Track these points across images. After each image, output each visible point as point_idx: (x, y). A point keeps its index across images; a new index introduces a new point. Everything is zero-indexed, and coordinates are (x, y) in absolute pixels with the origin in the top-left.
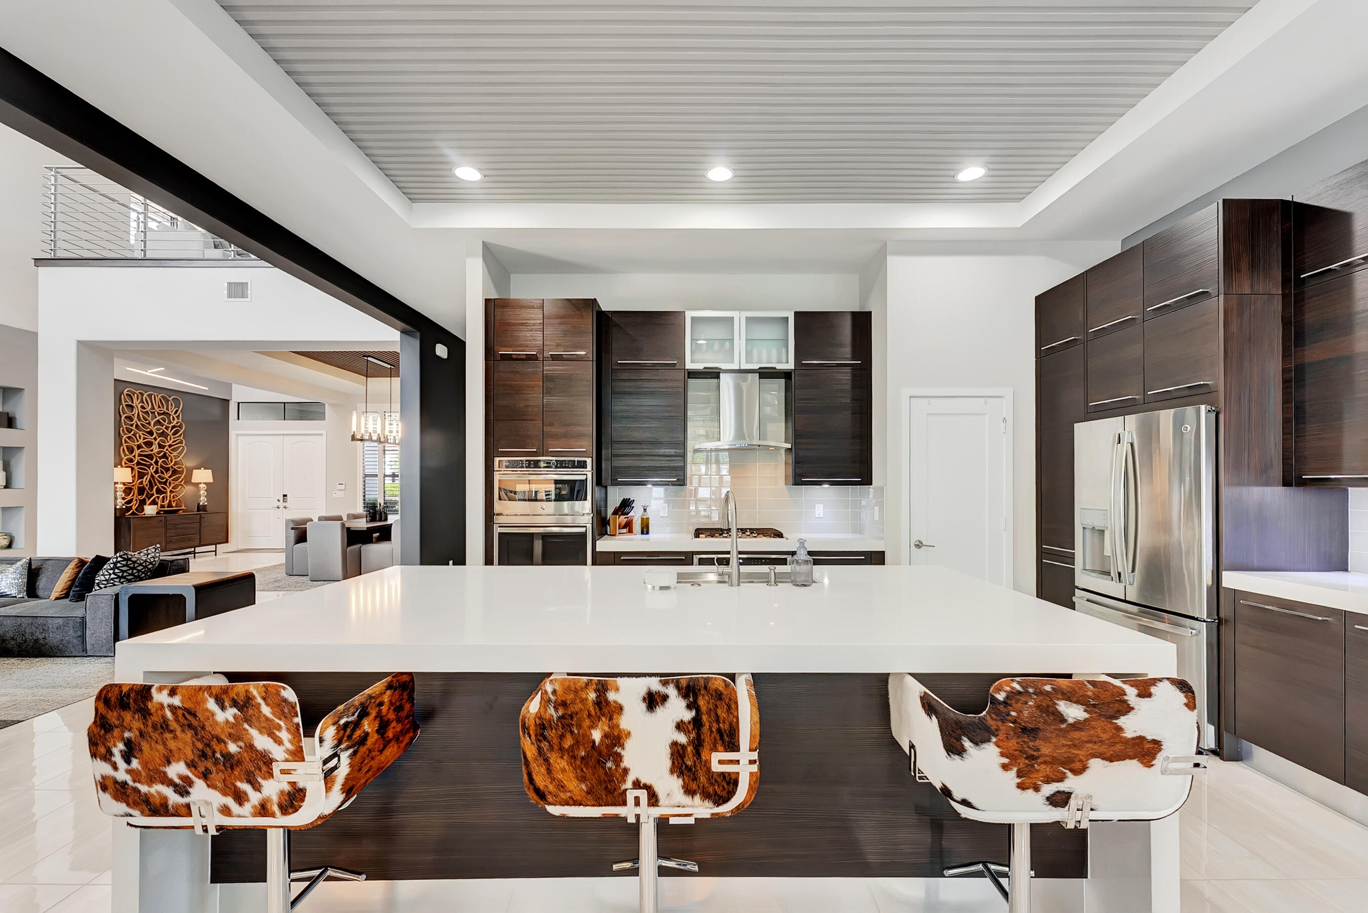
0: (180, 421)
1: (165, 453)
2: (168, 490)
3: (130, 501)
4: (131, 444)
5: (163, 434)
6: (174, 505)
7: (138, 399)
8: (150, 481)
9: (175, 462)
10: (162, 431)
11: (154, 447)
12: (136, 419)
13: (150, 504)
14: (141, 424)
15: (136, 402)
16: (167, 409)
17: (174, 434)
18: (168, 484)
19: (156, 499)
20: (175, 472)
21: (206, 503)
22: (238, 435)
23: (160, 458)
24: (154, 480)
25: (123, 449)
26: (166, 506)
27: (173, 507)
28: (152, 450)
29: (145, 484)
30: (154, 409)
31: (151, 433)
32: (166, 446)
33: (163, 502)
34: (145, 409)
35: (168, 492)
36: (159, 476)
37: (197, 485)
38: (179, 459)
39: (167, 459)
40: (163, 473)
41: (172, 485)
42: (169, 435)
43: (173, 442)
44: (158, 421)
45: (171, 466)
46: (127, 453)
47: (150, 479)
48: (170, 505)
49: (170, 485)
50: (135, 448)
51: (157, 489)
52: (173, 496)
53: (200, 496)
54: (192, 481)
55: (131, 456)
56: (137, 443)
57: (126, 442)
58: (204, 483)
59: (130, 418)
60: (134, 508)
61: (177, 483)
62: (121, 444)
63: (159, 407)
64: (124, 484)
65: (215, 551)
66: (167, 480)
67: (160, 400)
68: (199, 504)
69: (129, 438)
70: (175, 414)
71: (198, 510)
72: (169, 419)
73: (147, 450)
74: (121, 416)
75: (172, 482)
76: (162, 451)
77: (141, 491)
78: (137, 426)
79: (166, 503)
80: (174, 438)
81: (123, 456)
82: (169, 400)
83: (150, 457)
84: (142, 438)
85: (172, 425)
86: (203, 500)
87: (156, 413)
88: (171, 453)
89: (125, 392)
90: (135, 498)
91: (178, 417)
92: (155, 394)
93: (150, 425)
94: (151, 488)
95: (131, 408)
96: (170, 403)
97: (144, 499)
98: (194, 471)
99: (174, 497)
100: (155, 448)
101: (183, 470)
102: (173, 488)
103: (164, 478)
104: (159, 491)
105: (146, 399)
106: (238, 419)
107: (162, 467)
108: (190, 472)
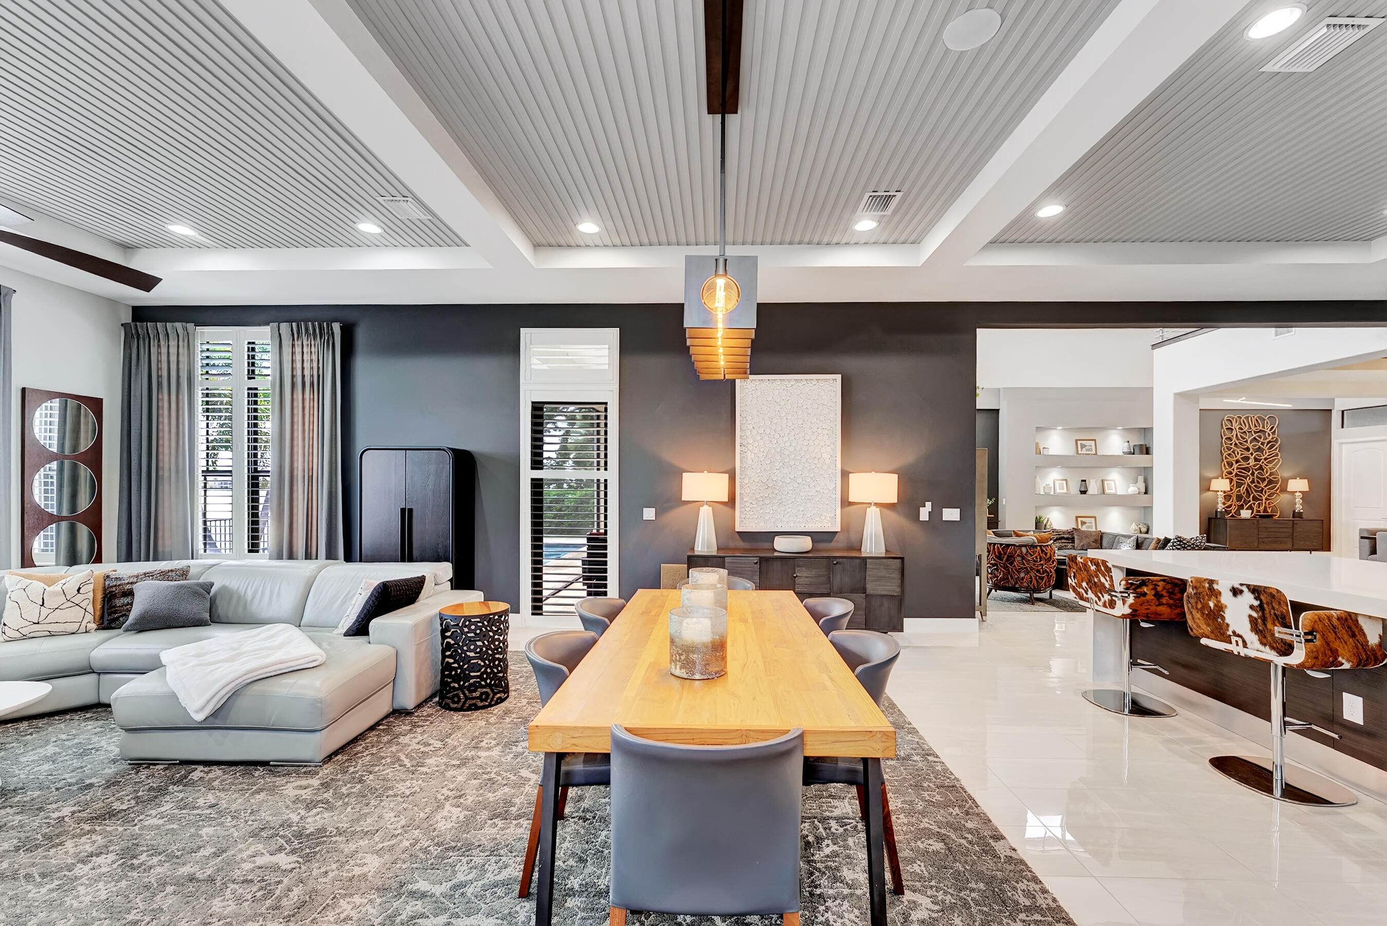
0: (1276, 436)
1: (1261, 466)
2: (1264, 498)
3: (1230, 506)
4: (1230, 459)
5: (1259, 450)
6: (1270, 511)
7: (1236, 422)
8: (1247, 489)
9: (1271, 473)
10: (1258, 446)
11: (1250, 461)
12: (1234, 439)
13: (1247, 509)
14: (1239, 443)
15: (1235, 426)
16: (1263, 427)
17: (1269, 448)
18: (1264, 493)
19: (1253, 505)
20: (1270, 482)
21: (1302, 511)
22: (1342, 443)
23: (1256, 470)
24: (1251, 489)
25: (1224, 464)
26: (1262, 511)
27: (1268, 512)
28: (1249, 464)
29: (1242, 492)
30: (1251, 429)
31: (1248, 449)
32: (1261, 459)
33: (1259, 508)
34: (1242, 429)
36: (1255, 486)
37: (1293, 493)
38: (1275, 470)
39: (1263, 470)
40: (1259, 483)
41: (1267, 494)
42: (1264, 449)
43: (1268, 456)
44: (1255, 438)
45: (1267, 477)
46: (1227, 467)
48: (1265, 510)
50: (1234, 462)
51: (1253, 497)
53: (1296, 504)
54: (1288, 490)
55: (1230, 470)
56: (1235, 459)
57: (1226, 458)
58: (1300, 492)
59: (1230, 439)
60: (1233, 512)
61: (1272, 491)
62: (1223, 460)
63: (1256, 426)
64: (1225, 492)
66: (1263, 489)
67: (1256, 420)
68: (1294, 511)
69: (1229, 455)
70: (1270, 430)
71: (1293, 517)
72: (1265, 435)
73: (1244, 464)
74: (1222, 438)
75: (1267, 490)
76: (1259, 464)
77: (1239, 498)
78: (1236, 444)
79: (1262, 508)
80: (1269, 452)
81: (1224, 469)
82: (1264, 420)
83: (1247, 469)
84: (1240, 454)
85: (1268, 440)
86: (1299, 508)
87: (1253, 432)
88: (1267, 466)
89: (1225, 419)
90: (1234, 503)
91: (1273, 433)
92: (1251, 416)
93: (1247, 443)
94: (1249, 495)
95: (1230, 430)
99: (1269, 504)
100: (1252, 462)
101: (1279, 480)
102: (1268, 496)
103: (1260, 487)
104: (1255, 499)
105: (1244, 421)
106: (1343, 427)
107: (1257, 477)
108: (1285, 481)
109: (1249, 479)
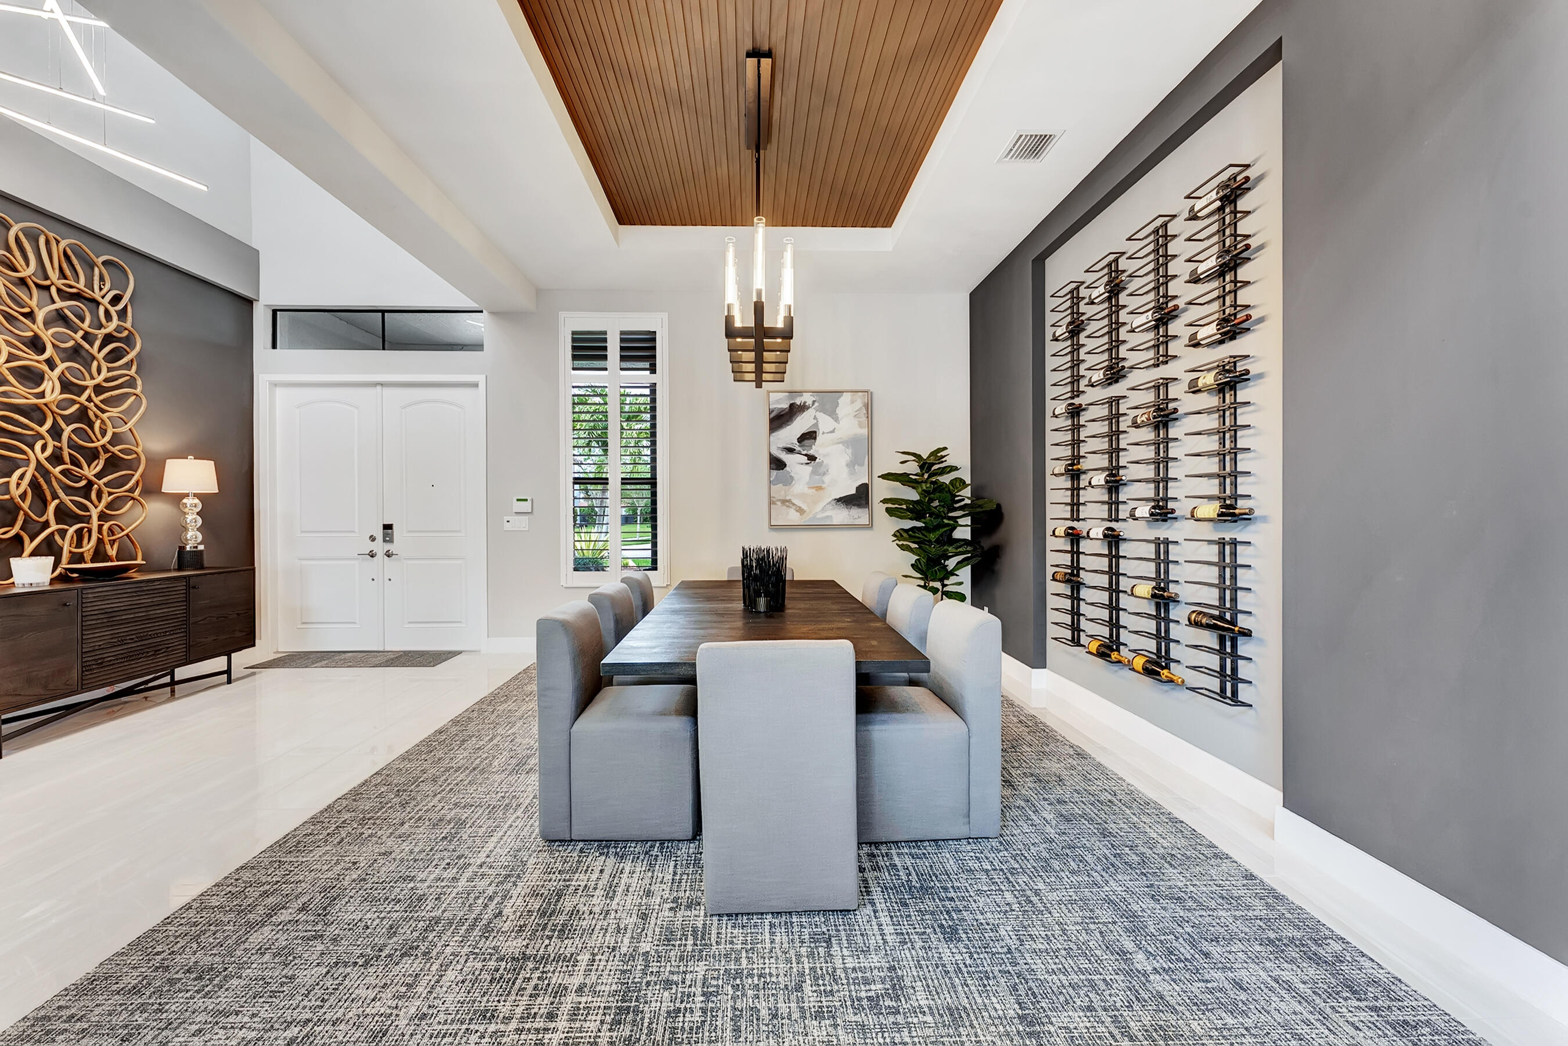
0: (128, 326)
1: (84, 410)
2: (95, 513)
5: (75, 353)
6: (112, 552)
8: (34, 484)
9: (114, 434)
10: (71, 343)
11: (46, 386)
13: (33, 554)
16: (90, 285)
17: (111, 358)
18: (93, 496)
19: (57, 538)
20: (113, 463)
21: (201, 547)
22: (278, 384)
23: (68, 420)
24: (49, 483)
26: (88, 557)
27: (109, 559)
28: (42, 395)
29: (18, 493)
30: (47, 278)
31: (36, 344)
32: (86, 388)
33: (79, 545)
34: (16, 270)
35: (95, 518)
36: (62, 472)
37: (177, 499)
39: (91, 425)
40: (78, 464)
41: (106, 499)
42: (94, 358)
43: (106, 380)
44: (61, 313)
45: (103, 446)
47: (34, 475)
48: (99, 554)
49: (99, 497)
51: (57, 509)
52: (110, 529)
53: (186, 529)
54: (163, 491)
58: (195, 495)
61: (120, 492)
63: (63, 275)
65: (228, 672)
66: (90, 484)
67: (66, 255)
68: (182, 549)
70: (111, 304)
71: (181, 567)
72: (94, 314)
73: (23, 395)
75: (106, 490)
76: (74, 402)
79: (88, 547)
80: (109, 370)
82: (92, 263)
83: (36, 413)
85: (104, 331)
86: (194, 538)
87: (53, 290)
88: (103, 411)
91: (122, 314)
92: (51, 235)
93: (34, 322)
94: (40, 499)
96: (96, 271)
97: (18, 540)
98: (168, 461)
99: (111, 531)
100: (51, 390)
101: (138, 459)
102: (109, 506)
103: (80, 479)
104: (63, 515)
105: (17, 240)
106: (274, 346)
107: (72, 445)
108: (157, 465)
109: (44, 448)
